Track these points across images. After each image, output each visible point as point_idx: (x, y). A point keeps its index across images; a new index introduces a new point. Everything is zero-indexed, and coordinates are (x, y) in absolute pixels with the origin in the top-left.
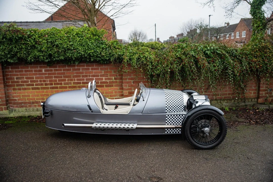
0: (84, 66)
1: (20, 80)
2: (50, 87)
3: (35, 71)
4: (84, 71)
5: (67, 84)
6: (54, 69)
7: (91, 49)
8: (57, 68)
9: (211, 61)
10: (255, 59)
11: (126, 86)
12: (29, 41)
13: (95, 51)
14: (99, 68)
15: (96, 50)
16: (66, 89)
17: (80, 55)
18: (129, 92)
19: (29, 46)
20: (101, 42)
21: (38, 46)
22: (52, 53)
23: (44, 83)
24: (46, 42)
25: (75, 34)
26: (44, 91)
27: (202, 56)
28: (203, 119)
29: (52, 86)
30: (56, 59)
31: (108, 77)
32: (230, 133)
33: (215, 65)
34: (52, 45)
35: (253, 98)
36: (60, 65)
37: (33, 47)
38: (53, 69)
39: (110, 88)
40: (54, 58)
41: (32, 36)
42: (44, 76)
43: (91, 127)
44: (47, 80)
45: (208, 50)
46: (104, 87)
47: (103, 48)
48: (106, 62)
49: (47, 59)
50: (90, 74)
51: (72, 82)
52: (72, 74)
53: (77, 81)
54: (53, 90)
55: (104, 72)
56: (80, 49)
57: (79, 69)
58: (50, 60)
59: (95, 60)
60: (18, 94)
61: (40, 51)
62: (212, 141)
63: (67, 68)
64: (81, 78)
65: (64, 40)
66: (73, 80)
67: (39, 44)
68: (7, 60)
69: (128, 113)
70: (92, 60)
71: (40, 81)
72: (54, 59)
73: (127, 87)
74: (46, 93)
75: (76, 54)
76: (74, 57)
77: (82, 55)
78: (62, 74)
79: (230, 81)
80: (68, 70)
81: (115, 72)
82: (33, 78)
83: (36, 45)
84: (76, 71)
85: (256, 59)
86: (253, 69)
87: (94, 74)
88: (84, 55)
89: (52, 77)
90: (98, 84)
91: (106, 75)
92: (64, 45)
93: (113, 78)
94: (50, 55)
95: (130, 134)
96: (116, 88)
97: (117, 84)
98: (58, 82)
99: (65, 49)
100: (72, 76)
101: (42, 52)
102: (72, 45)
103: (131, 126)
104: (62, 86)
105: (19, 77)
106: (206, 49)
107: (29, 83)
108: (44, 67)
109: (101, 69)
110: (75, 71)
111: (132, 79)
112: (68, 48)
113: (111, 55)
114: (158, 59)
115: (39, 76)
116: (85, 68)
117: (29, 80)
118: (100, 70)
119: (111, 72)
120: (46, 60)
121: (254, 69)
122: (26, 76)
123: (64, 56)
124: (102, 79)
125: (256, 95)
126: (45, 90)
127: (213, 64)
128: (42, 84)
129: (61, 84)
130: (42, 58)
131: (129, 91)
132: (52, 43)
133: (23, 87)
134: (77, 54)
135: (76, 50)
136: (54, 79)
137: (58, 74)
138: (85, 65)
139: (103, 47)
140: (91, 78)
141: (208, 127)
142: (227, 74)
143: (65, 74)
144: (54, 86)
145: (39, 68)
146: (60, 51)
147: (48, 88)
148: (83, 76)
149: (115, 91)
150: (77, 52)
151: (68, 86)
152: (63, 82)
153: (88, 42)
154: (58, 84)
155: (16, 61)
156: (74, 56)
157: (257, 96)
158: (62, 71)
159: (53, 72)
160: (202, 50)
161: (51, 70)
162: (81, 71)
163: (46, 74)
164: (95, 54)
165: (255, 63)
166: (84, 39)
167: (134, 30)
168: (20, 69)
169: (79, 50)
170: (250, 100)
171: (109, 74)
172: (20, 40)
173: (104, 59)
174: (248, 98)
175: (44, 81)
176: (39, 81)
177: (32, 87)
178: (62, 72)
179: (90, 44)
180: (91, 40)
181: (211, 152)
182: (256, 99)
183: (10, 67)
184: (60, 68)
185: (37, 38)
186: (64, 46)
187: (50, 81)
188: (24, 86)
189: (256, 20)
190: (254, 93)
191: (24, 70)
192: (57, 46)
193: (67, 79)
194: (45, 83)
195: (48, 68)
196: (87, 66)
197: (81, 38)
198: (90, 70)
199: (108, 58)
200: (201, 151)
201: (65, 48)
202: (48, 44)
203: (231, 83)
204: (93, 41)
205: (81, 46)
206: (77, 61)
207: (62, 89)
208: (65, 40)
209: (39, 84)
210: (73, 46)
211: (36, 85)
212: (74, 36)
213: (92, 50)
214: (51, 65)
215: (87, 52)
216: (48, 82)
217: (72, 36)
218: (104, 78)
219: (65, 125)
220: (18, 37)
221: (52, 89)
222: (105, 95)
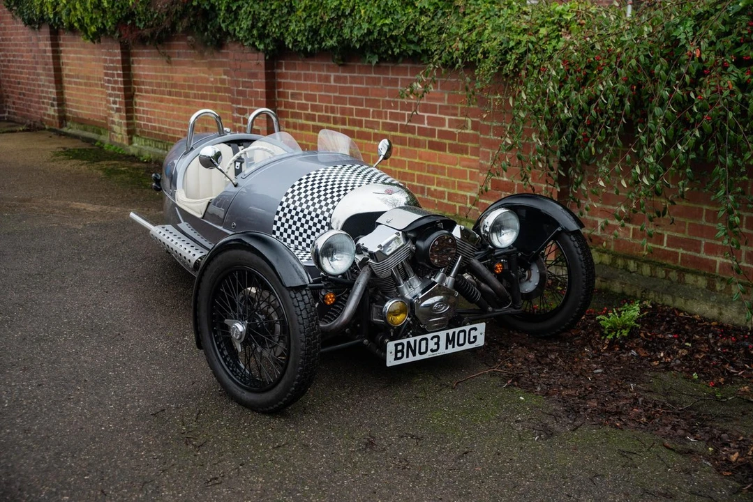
0: (404, 71)
1: (296, 102)
2: (341, 129)
3: (320, 78)
5: (372, 125)
6: (350, 76)
8: (355, 75)
11: (487, 156)
13: (397, 21)
14: (437, 81)
18: (493, 180)
23: (332, 115)
31: (456, 115)
36: (360, 66)
38: (348, 75)
39: (459, 156)
40: (323, 39)
42: (332, 95)
44: (337, 108)
46: (446, 151)
50: (417, 99)
51: (381, 121)
52: (380, 96)
53: (389, 119)
55: (448, 97)
56: (363, 12)
57: (396, 82)
63: (373, 75)
64: (399, 111)
66: (383, 115)
68: (254, 43)
70: (396, 53)
71: (326, 109)
73: (489, 160)
76: (356, 41)
78: (363, 92)
80: (374, 81)
82: (315, 98)
84: (391, 86)
87: (425, 102)
89: (345, 101)
91: (452, 107)
93: (469, 121)
96: (474, 160)
97: (476, 145)
98: (355, 117)
100: (381, 103)
104: (362, 129)
105: (296, 91)
107: (309, 111)
108: (333, 69)
109: (443, 86)
110: (388, 86)
115: (324, 94)
116: (408, 77)
117: (310, 103)
118: (439, 89)
122: (305, 92)
124: (443, 122)
128: (328, 119)
129: (361, 124)
133: (300, 121)
136: (348, 106)
137: (356, 91)
138: (409, 70)
140: (418, 113)
143: (368, 94)
144: (347, 127)
148: (402, 106)
149: (470, 172)
151: (372, 131)
152: (364, 119)
154: (355, 123)
155: (272, 47)
158: (363, 84)
159: (348, 85)
161: (344, 80)
162: (399, 88)
163: (336, 89)
168: (297, 72)
171: (460, 106)
176: (324, 108)
177: (313, 123)
178: (365, 86)
183: (283, 62)
184: (360, 73)
187: (342, 111)
188: (301, 118)
191: (302, 72)
193: (371, 110)
195: (340, 71)
211: (319, 118)
216: (339, 115)
218: (447, 118)
222: (448, 178)
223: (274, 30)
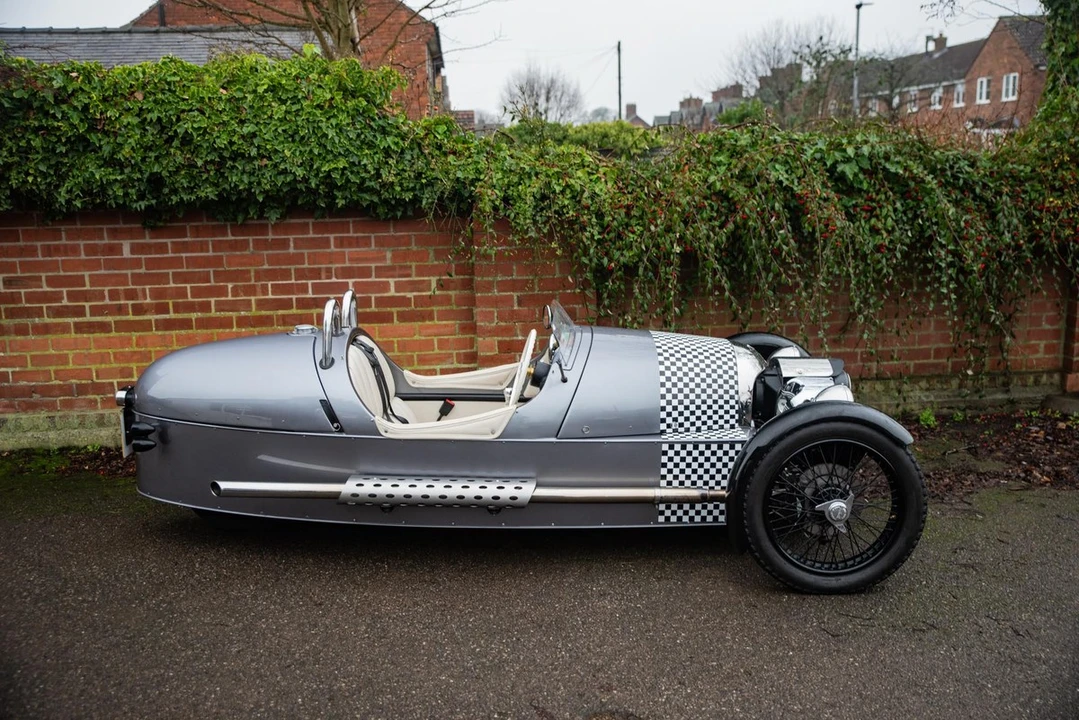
0: (304, 228)
1: (23, 291)
2: (156, 320)
3: (90, 250)
4: (306, 251)
5: (233, 306)
6: (172, 243)
7: (335, 156)
8: (186, 239)
9: (858, 209)
10: (1053, 201)
11: (488, 317)
12: (59, 116)
13: (353, 164)
14: (369, 238)
15: (356, 160)
16: (228, 330)
17: (288, 179)
18: (499, 342)
19: (59, 140)
20: (381, 122)
21: (100, 140)
22: (165, 173)
23: (131, 302)
24: (135, 121)
25: (265, 87)
26: (130, 339)
27: (818, 185)
28: (822, 462)
29: (167, 316)
30: (182, 199)
31: (409, 275)
32: (938, 521)
33: (880, 225)
34: (165, 136)
35: (1043, 372)
36: (197, 227)
37: (81, 145)
38: (169, 241)
39: (417, 325)
40: (175, 191)
41: (73, 94)
42: (129, 272)
43: (335, 496)
44: (144, 291)
45: (848, 160)
46: (392, 321)
47: (387, 152)
48: (399, 214)
49: (141, 197)
50: (331, 263)
51: (253, 298)
52: (251, 265)
53: (273, 294)
54: (167, 333)
55: (393, 256)
56: (288, 153)
57: (284, 244)
58: (154, 202)
59: (351, 200)
60: (12, 351)
61: (111, 162)
62: (862, 559)
63: (230, 238)
64: (293, 281)
65: (216, 115)
66: (259, 290)
67: (106, 133)
69: (496, 435)
70: (340, 205)
71: (114, 295)
72: (175, 199)
73: (492, 321)
74: (136, 349)
75: (267, 175)
76: (261, 192)
77: (295, 180)
78: (208, 262)
79: (941, 297)
80: (233, 246)
81: (439, 255)
82: (80, 281)
83: (93, 138)
84: (272, 249)
85: (1059, 197)
86: (1048, 242)
87: (347, 264)
88: (305, 180)
89: (164, 278)
90: (368, 310)
91: (401, 267)
92: (218, 137)
93: (434, 280)
94: (156, 181)
95: (504, 526)
96: (446, 325)
97: (448, 308)
98: (190, 299)
99: (221, 156)
100: (252, 274)
101: (120, 166)
102: (254, 135)
103: (508, 491)
104: (208, 315)
105: (19, 274)
106: (838, 155)
107: (65, 302)
108: (129, 234)
109: (380, 243)
110: (266, 250)
111: (514, 286)
112: (235, 148)
113: (424, 181)
114: (627, 200)
115: (106, 272)
116: (309, 236)
117: (65, 290)
118: (373, 247)
119: (421, 256)
120: (136, 201)
121: (1051, 241)
122: (50, 274)
123: (216, 185)
124: (385, 287)
125: (1056, 359)
126: (135, 335)
127: (868, 220)
128: (121, 310)
129: (206, 307)
130: (120, 193)
131: (500, 338)
132: (163, 129)
133: (37, 320)
134: (276, 176)
135: (270, 159)
136: (172, 285)
137: (192, 262)
138: (311, 227)
139: (389, 147)
140: (334, 280)
141: (843, 496)
142: (930, 266)
143: (221, 265)
144: (172, 315)
145: (105, 235)
146: (200, 163)
147: (145, 326)
148: (301, 274)
149: (440, 341)
150: (275, 166)
151: (234, 315)
152: (213, 300)
153: (323, 125)
154: (190, 307)
155: (6, 207)
156: (259, 184)
157: (1061, 364)
158: (208, 251)
159: (170, 255)
160: (822, 160)
161: (162, 248)
162: (292, 250)
163: (137, 263)
164: (353, 178)
165: (1056, 215)
166: (302, 109)
167: (524, 70)
168: (21, 243)
169: (284, 160)
170: (1031, 379)
171: (414, 264)
172: (21, 114)
173: (395, 198)
174: (1024, 369)
175: (131, 295)
176: (106, 294)
177: (76, 319)
178: (211, 253)
179: (331, 133)
180: (335, 116)
181: (855, 603)
182: (1056, 377)
184: (198, 237)
185: (97, 106)
186: (215, 142)
187: (156, 294)
188: (40, 315)
189: (1065, 26)
190: (1049, 349)
191: (39, 244)
192: (187, 140)
193: (230, 286)
194: (133, 305)
195: (147, 236)
196: (318, 228)
197: (293, 104)
198: (333, 248)
199: (408, 196)
200: (810, 599)
201: (221, 148)
202: (147, 130)
203: (946, 303)
204: (344, 119)
205: (293, 141)
206: (272, 208)
207: (209, 331)
208: (221, 112)
209: (106, 307)
210: (256, 141)
211: (95, 311)
212: (262, 98)
213: (340, 158)
214: (161, 224)
215: (318, 169)
216: (148, 301)
217: (250, 97)
218: (392, 281)
219: (224, 485)
220: (12, 99)
221: (166, 329)
222: (399, 354)
223: (30, 179)
